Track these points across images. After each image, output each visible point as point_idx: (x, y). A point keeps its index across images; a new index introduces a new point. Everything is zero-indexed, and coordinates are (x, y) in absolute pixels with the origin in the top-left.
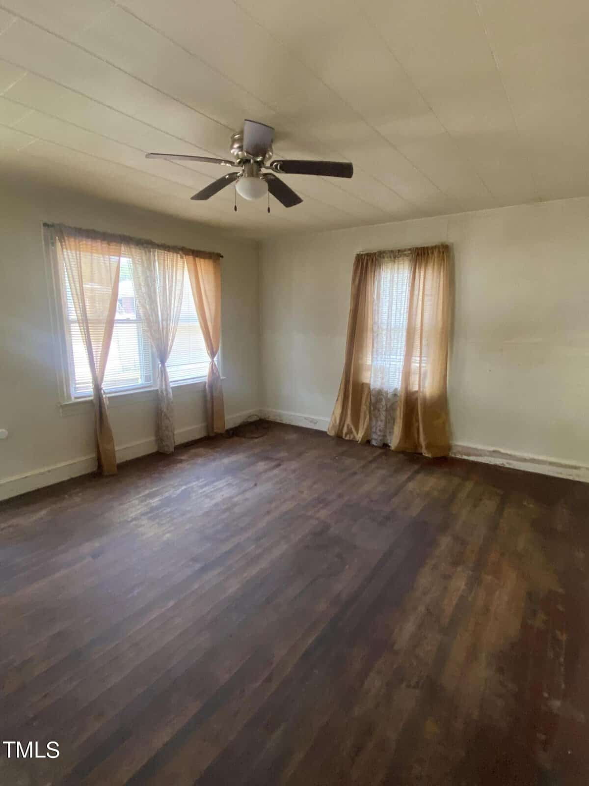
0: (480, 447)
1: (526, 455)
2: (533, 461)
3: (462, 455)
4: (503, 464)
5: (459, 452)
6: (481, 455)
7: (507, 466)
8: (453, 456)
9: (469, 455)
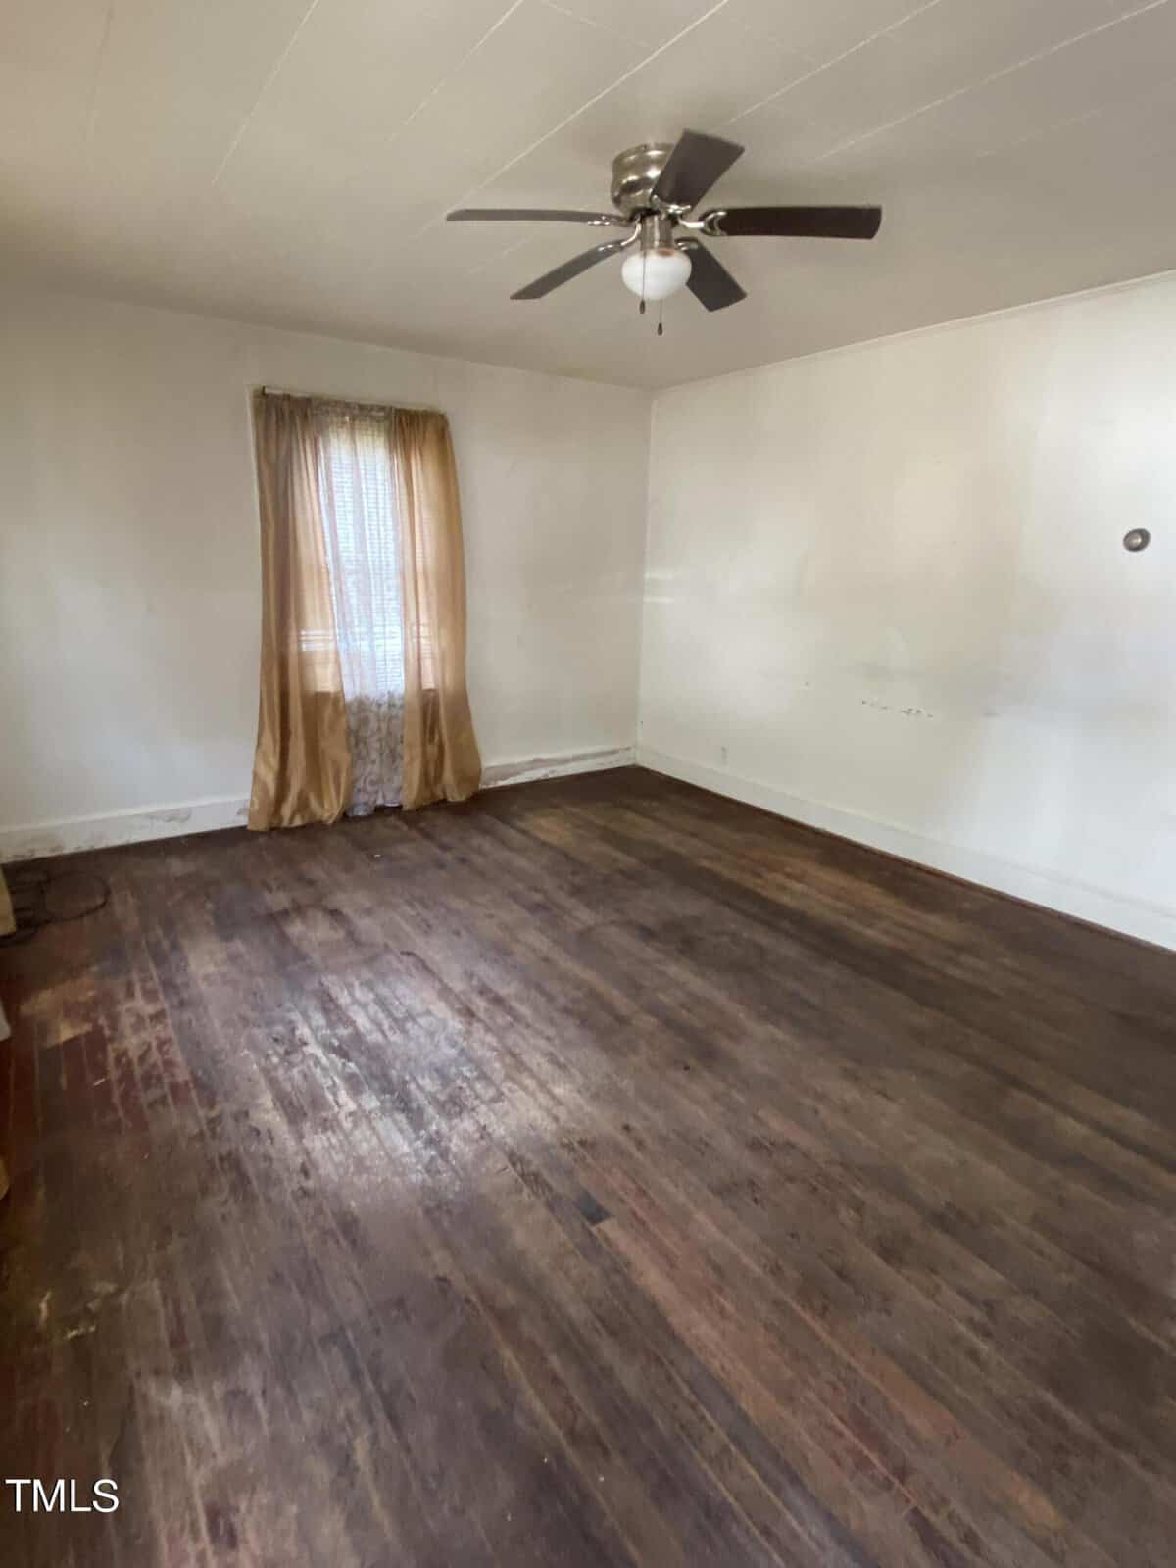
0: (518, 759)
1: (569, 753)
2: (577, 758)
3: (496, 780)
4: (546, 775)
5: (491, 779)
6: (517, 774)
7: (550, 776)
8: (485, 787)
9: (505, 779)
